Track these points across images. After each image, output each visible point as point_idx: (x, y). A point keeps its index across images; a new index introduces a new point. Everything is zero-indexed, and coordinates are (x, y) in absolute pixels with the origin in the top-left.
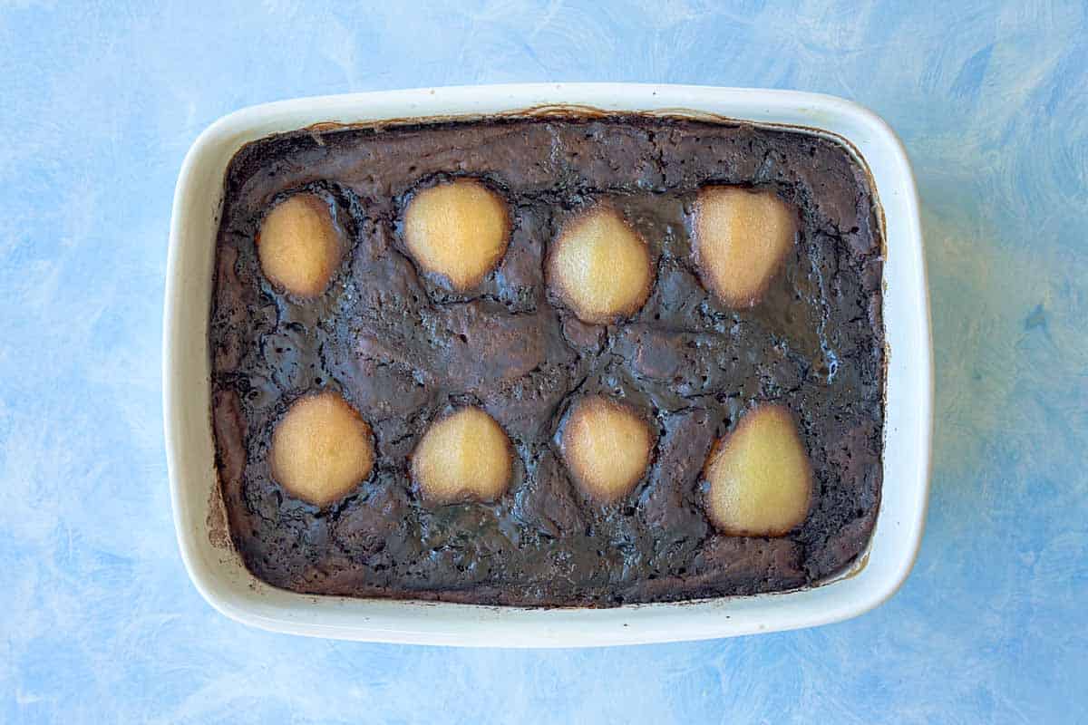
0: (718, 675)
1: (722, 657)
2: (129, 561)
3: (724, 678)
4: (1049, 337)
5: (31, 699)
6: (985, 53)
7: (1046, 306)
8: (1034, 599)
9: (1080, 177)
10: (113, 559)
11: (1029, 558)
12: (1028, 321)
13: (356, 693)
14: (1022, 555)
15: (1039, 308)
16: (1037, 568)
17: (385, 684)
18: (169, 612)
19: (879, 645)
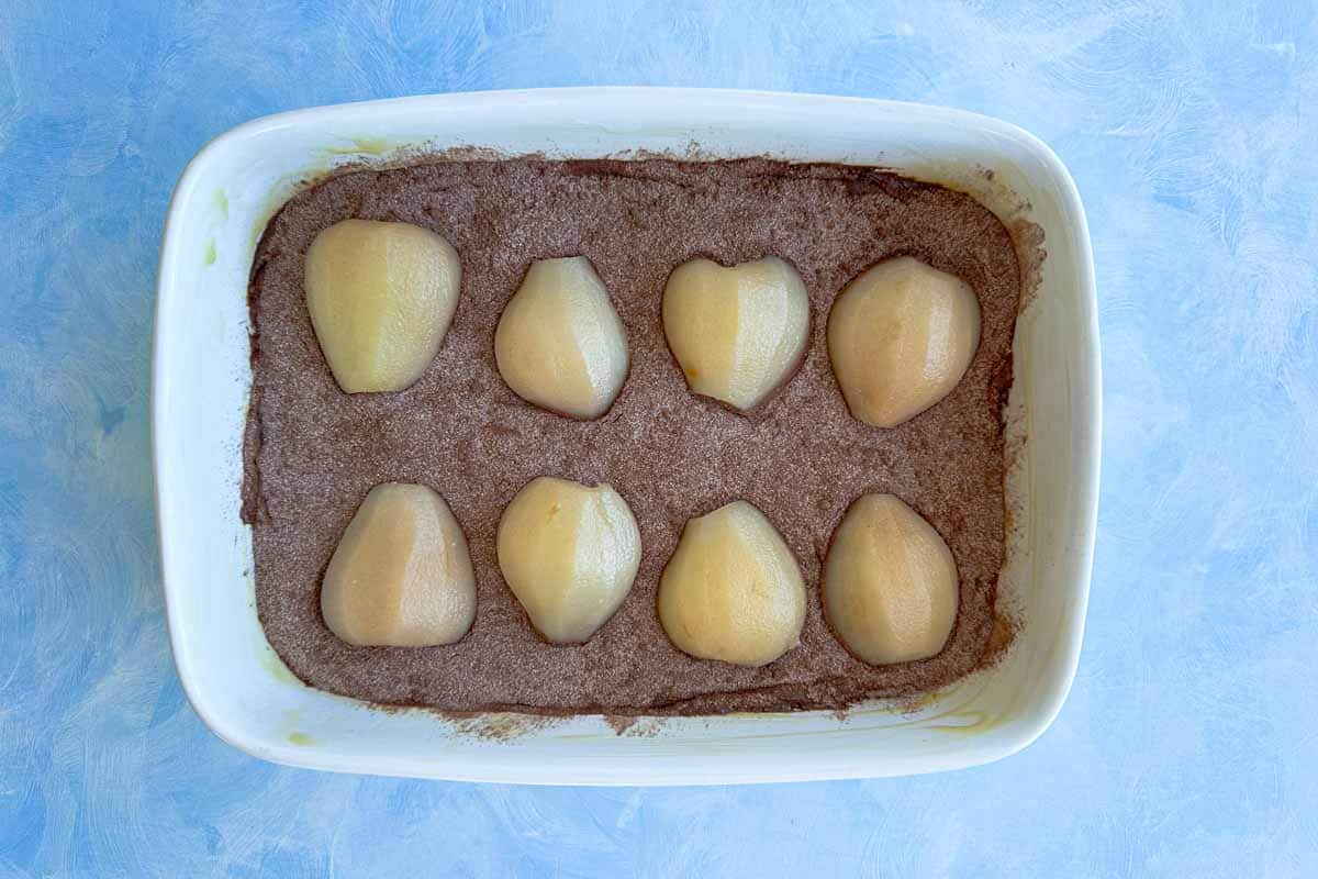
0: (488, 28)
1: (479, 50)
2: (1157, 198)
3: (481, 25)
4: (100, 400)
5: (1280, 47)
6: (157, 719)
7: (100, 433)
8: (128, 101)
9: (59, 576)
10: (1175, 202)
11: (131, 150)
12: (121, 418)
13: (908, 30)
14: (138, 152)
15: (108, 431)
16: (122, 137)
17: (872, 38)
18: (1117, 137)
19: (303, 55)
